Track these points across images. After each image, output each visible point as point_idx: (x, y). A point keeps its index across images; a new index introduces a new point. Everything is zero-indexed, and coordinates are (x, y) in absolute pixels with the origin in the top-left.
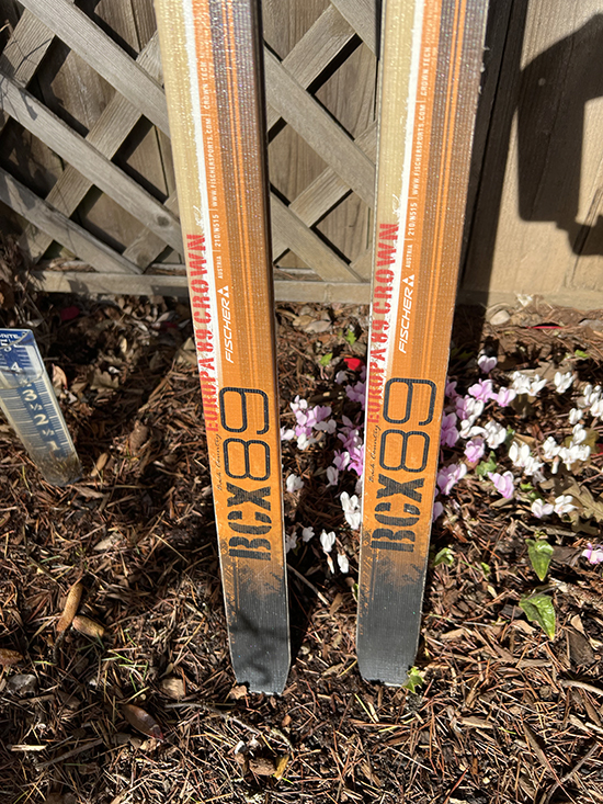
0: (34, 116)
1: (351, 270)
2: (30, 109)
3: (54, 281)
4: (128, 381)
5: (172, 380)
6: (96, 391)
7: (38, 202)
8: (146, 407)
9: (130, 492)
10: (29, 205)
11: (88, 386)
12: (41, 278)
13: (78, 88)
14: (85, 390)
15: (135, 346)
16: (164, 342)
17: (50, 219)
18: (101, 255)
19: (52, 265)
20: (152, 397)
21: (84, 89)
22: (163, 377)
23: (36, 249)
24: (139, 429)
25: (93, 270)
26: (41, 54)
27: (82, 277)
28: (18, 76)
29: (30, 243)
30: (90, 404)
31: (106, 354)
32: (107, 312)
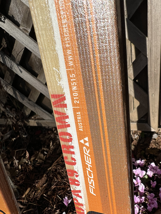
0: (21, 72)
2: (20, 70)
3: (32, 123)
4: (49, 157)
6: (37, 161)
7: (25, 98)
8: (50, 168)
9: (33, 207)
10: (23, 99)
11: (35, 159)
12: (29, 122)
13: (36, 63)
14: (34, 160)
15: (55, 144)
17: (29, 103)
18: (45, 114)
19: (33, 118)
20: (54, 164)
21: (37, 63)
22: (60, 156)
23: (27, 113)
24: (44, 179)
25: (44, 119)
26: (22, 53)
27: (40, 121)
28: (17, 61)
29: (26, 111)
30: (33, 166)
31: (44, 147)
32: (49, 132)
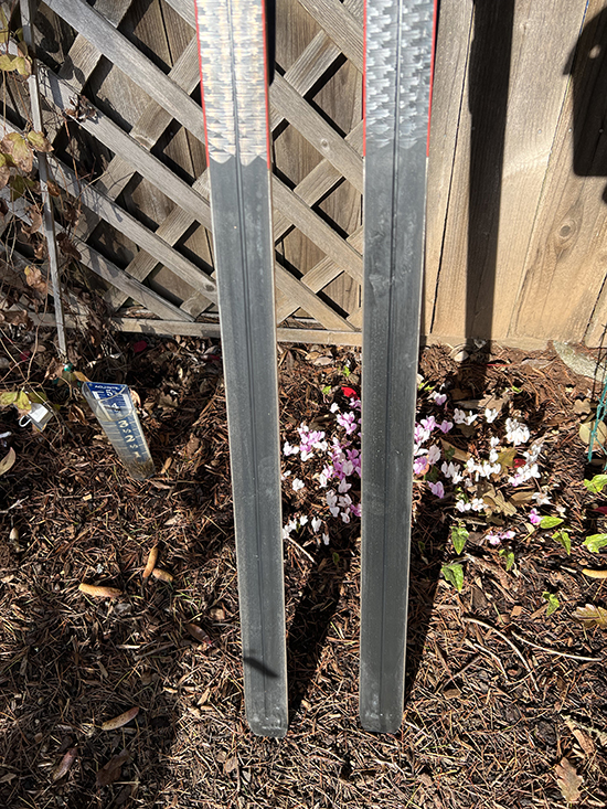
0: (120, 220)
1: (348, 323)
2: (117, 215)
3: (131, 325)
4: (184, 401)
5: (216, 401)
6: (161, 409)
7: (120, 273)
8: (197, 422)
9: (189, 486)
10: (114, 275)
11: (156, 405)
12: (120, 323)
13: (150, 198)
14: (154, 408)
15: (189, 373)
16: (210, 371)
17: (128, 284)
18: (165, 309)
19: (128, 313)
20: (202, 415)
21: (154, 198)
22: (210, 399)
23: (117, 303)
24: (193, 441)
25: (158, 319)
26: (126, 181)
27: (150, 323)
28: (109, 195)
29: (113, 297)
30: (158, 419)
31: (169, 381)
32: (168, 346)
